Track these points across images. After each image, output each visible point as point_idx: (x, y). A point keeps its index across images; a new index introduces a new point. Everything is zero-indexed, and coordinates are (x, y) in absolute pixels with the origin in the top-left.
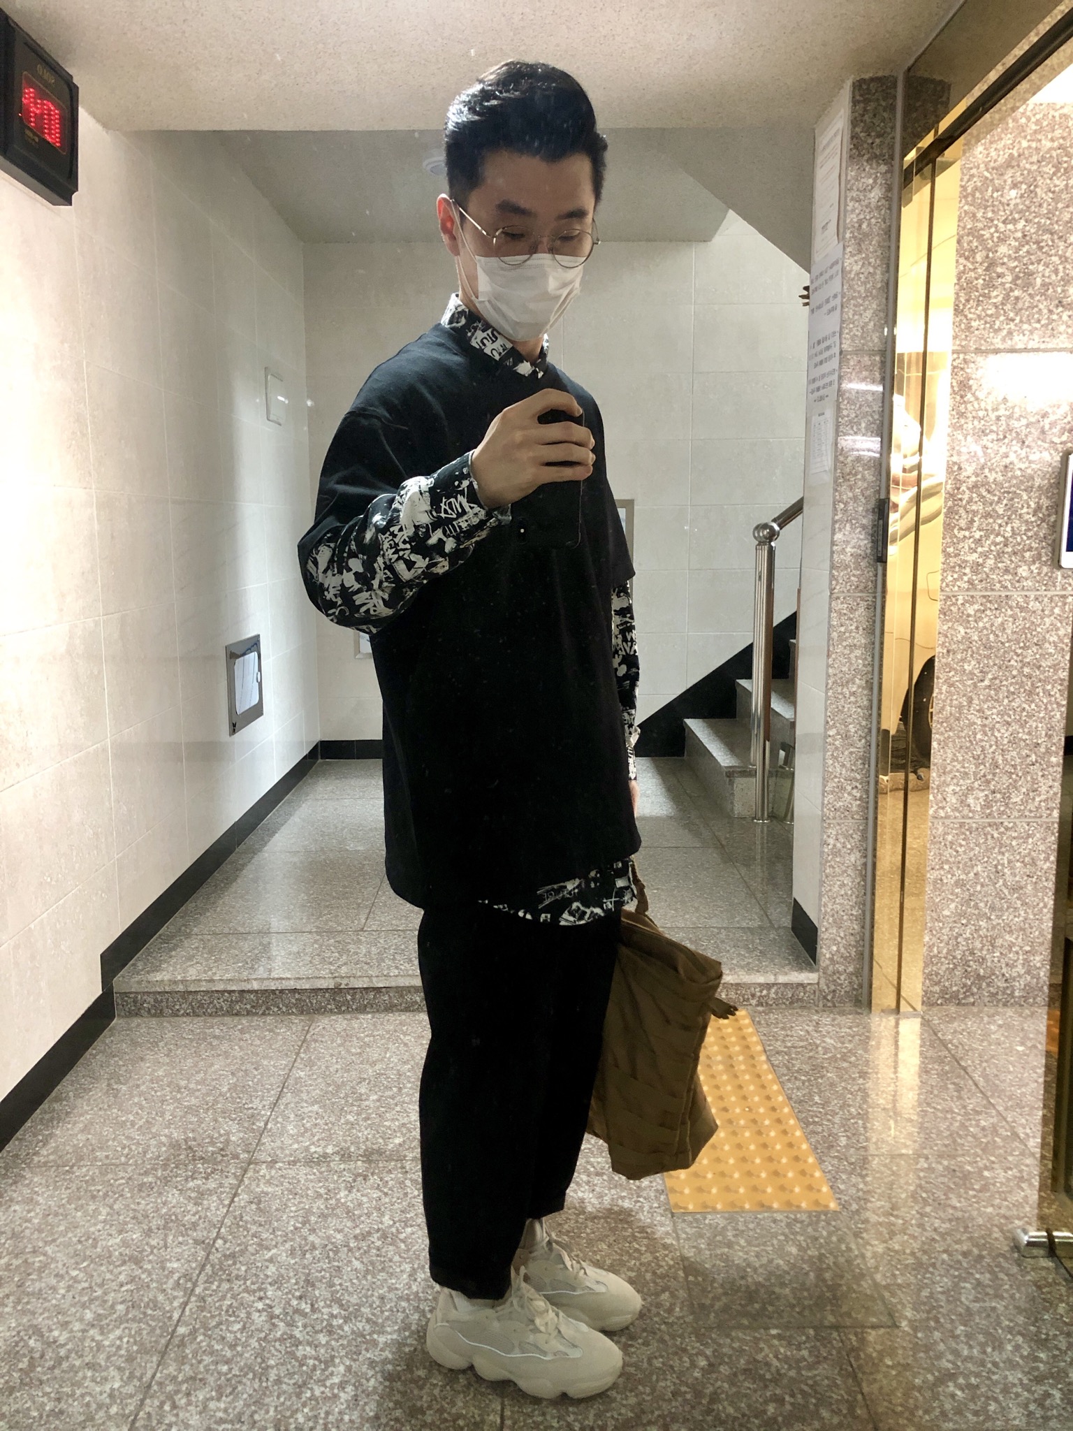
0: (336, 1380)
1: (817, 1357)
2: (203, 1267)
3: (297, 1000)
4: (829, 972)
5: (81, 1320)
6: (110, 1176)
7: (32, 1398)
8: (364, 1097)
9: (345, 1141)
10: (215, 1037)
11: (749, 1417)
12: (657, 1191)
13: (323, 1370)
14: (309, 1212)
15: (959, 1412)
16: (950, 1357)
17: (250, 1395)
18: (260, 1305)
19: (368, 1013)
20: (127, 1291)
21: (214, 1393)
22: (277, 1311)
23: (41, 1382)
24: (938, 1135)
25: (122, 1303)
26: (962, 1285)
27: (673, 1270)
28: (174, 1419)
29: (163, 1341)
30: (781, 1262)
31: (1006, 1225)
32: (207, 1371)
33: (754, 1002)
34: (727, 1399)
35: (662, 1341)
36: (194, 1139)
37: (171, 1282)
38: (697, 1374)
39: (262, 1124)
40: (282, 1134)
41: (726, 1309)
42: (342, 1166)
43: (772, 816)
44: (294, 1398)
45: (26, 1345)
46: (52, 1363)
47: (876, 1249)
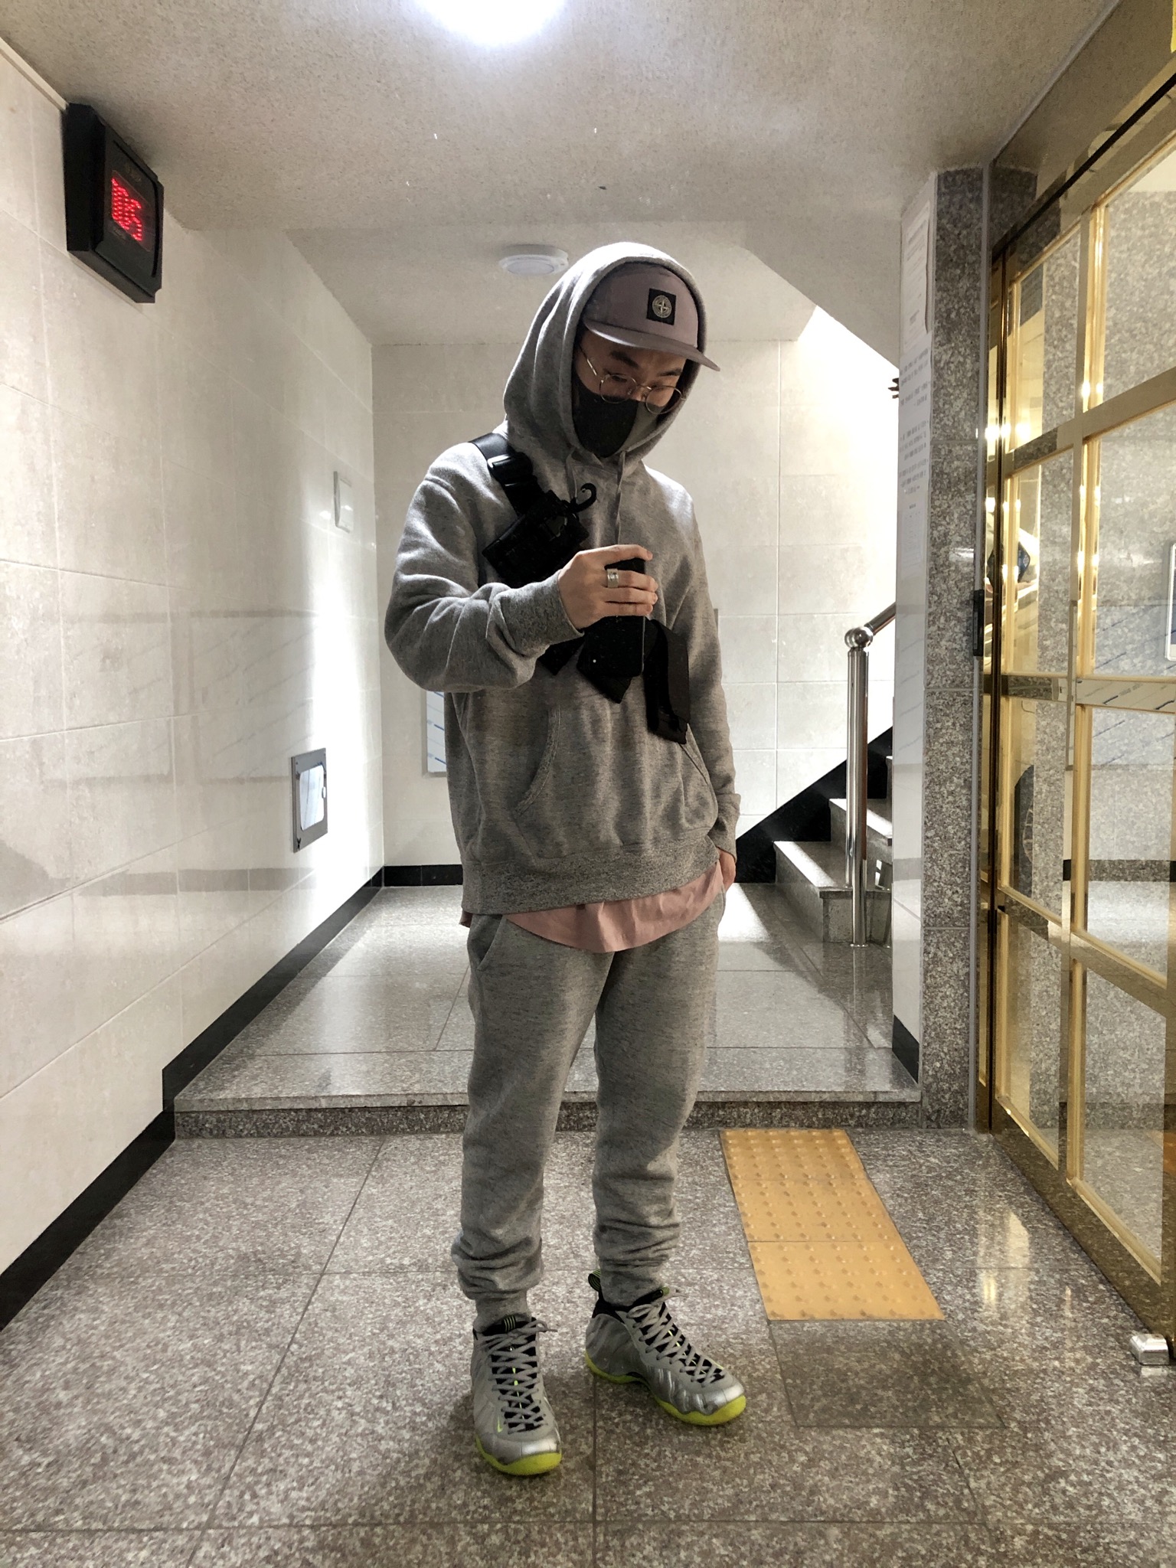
0: (422, 1471)
1: (922, 1454)
2: (278, 1370)
3: (367, 1119)
4: (932, 1090)
5: (154, 1418)
6: (177, 1286)
7: (107, 1491)
8: (440, 1213)
9: (423, 1254)
10: (281, 1156)
11: (851, 1508)
12: (752, 1300)
13: (407, 1463)
14: (387, 1318)
15: (1070, 1506)
16: (1061, 1456)
17: (333, 1485)
18: (340, 1404)
19: (442, 1133)
20: (201, 1391)
21: (295, 1484)
22: (358, 1409)
23: (115, 1476)
24: (1049, 1250)
25: (197, 1401)
26: (1074, 1389)
27: (769, 1374)
28: (255, 1507)
29: (241, 1436)
30: (884, 1367)
31: (1122, 1335)
32: (287, 1462)
33: (852, 1122)
34: (828, 1491)
35: (759, 1437)
36: (264, 1252)
37: (246, 1384)
38: (796, 1468)
39: (334, 1238)
40: (354, 1247)
41: (824, 1410)
42: (420, 1277)
43: (870, 941)
44: (378, 1488)
45: (98, 1442)
46: (125, 1458)
47: (983, 1356)
